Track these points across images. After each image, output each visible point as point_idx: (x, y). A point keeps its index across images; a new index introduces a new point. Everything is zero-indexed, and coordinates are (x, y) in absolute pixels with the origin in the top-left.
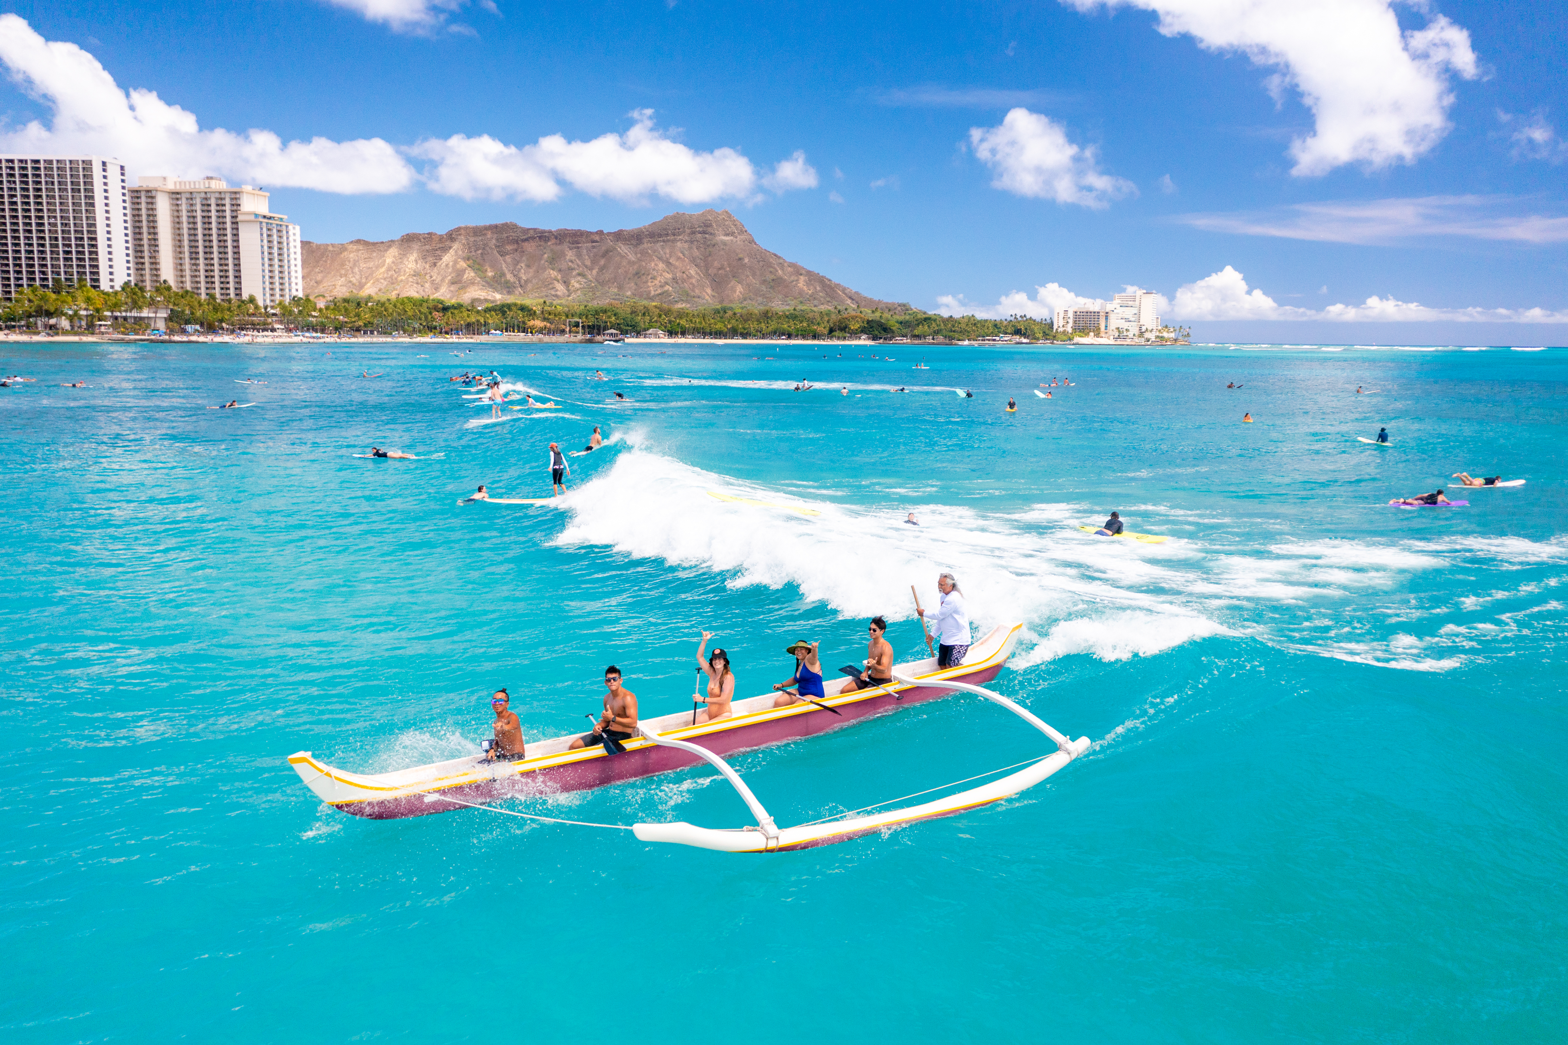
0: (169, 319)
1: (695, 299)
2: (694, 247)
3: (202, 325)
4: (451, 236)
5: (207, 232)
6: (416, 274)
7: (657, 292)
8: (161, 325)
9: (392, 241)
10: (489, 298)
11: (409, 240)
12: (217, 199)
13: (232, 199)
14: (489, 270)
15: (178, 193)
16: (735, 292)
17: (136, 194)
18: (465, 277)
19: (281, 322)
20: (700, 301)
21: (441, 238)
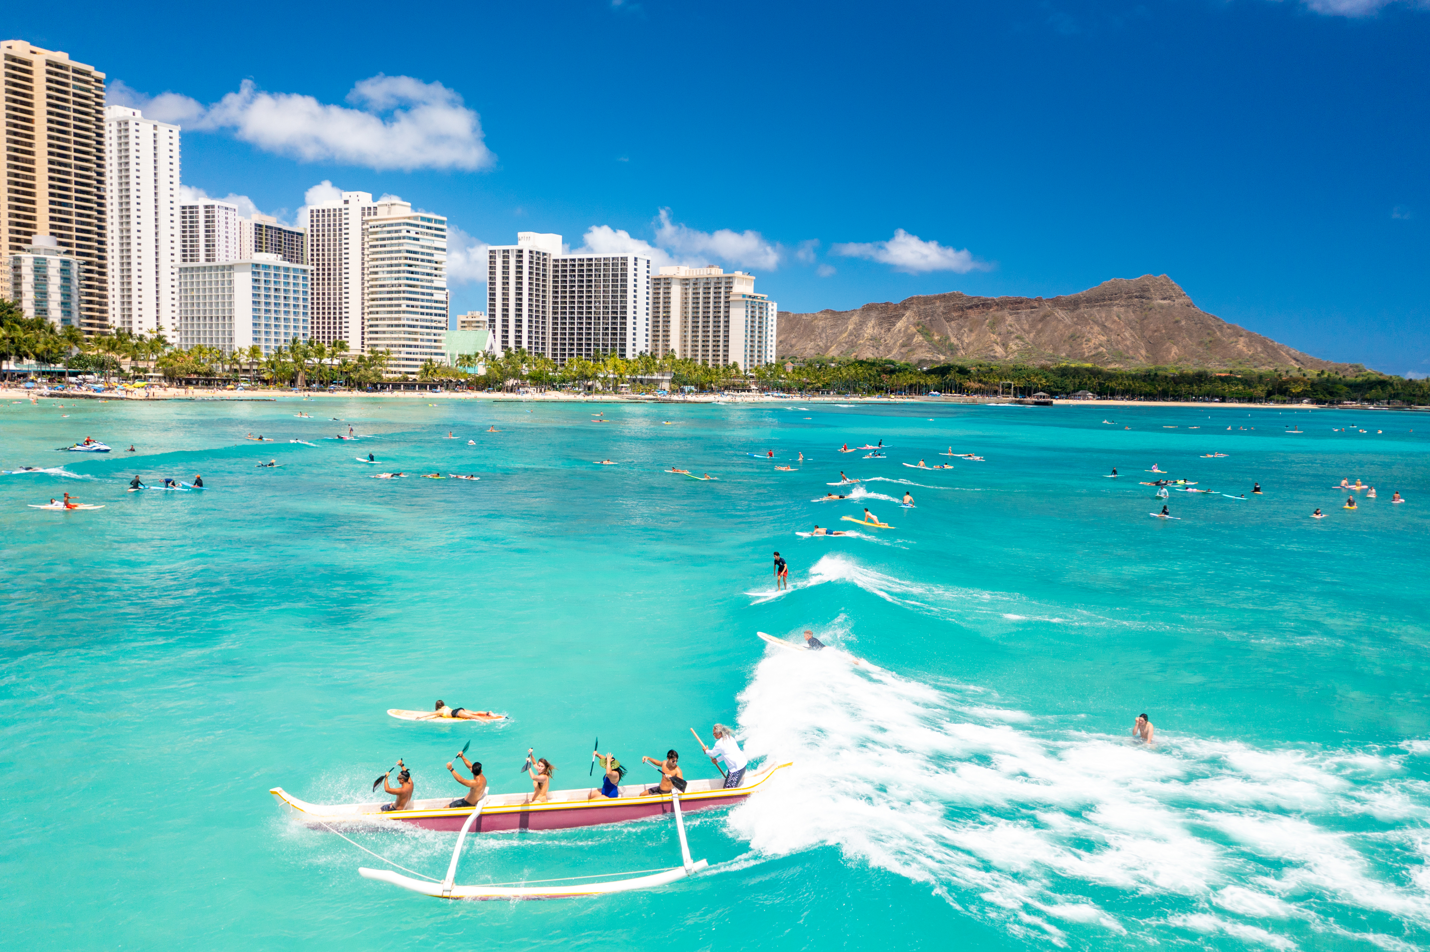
0: (672, 381)
1: (1128, 360)
2: (1131, 311)
3: (696, 386)
4: (905, 306)
5: (706, 310)
6: (873, 338)
7: (1091, 354)
8: (666, 386)
9: (854, 310)
10: (934, 359)
11: (868, 309)
12: (715, 283)
13: (726, 283)
14: (936, 334)
15: (687, 279)
16: (1170, 353)
17: (657, 281)
18: (914, 340)
19: (756, 383)
20: (1133, 361)
21: (896, 308)
